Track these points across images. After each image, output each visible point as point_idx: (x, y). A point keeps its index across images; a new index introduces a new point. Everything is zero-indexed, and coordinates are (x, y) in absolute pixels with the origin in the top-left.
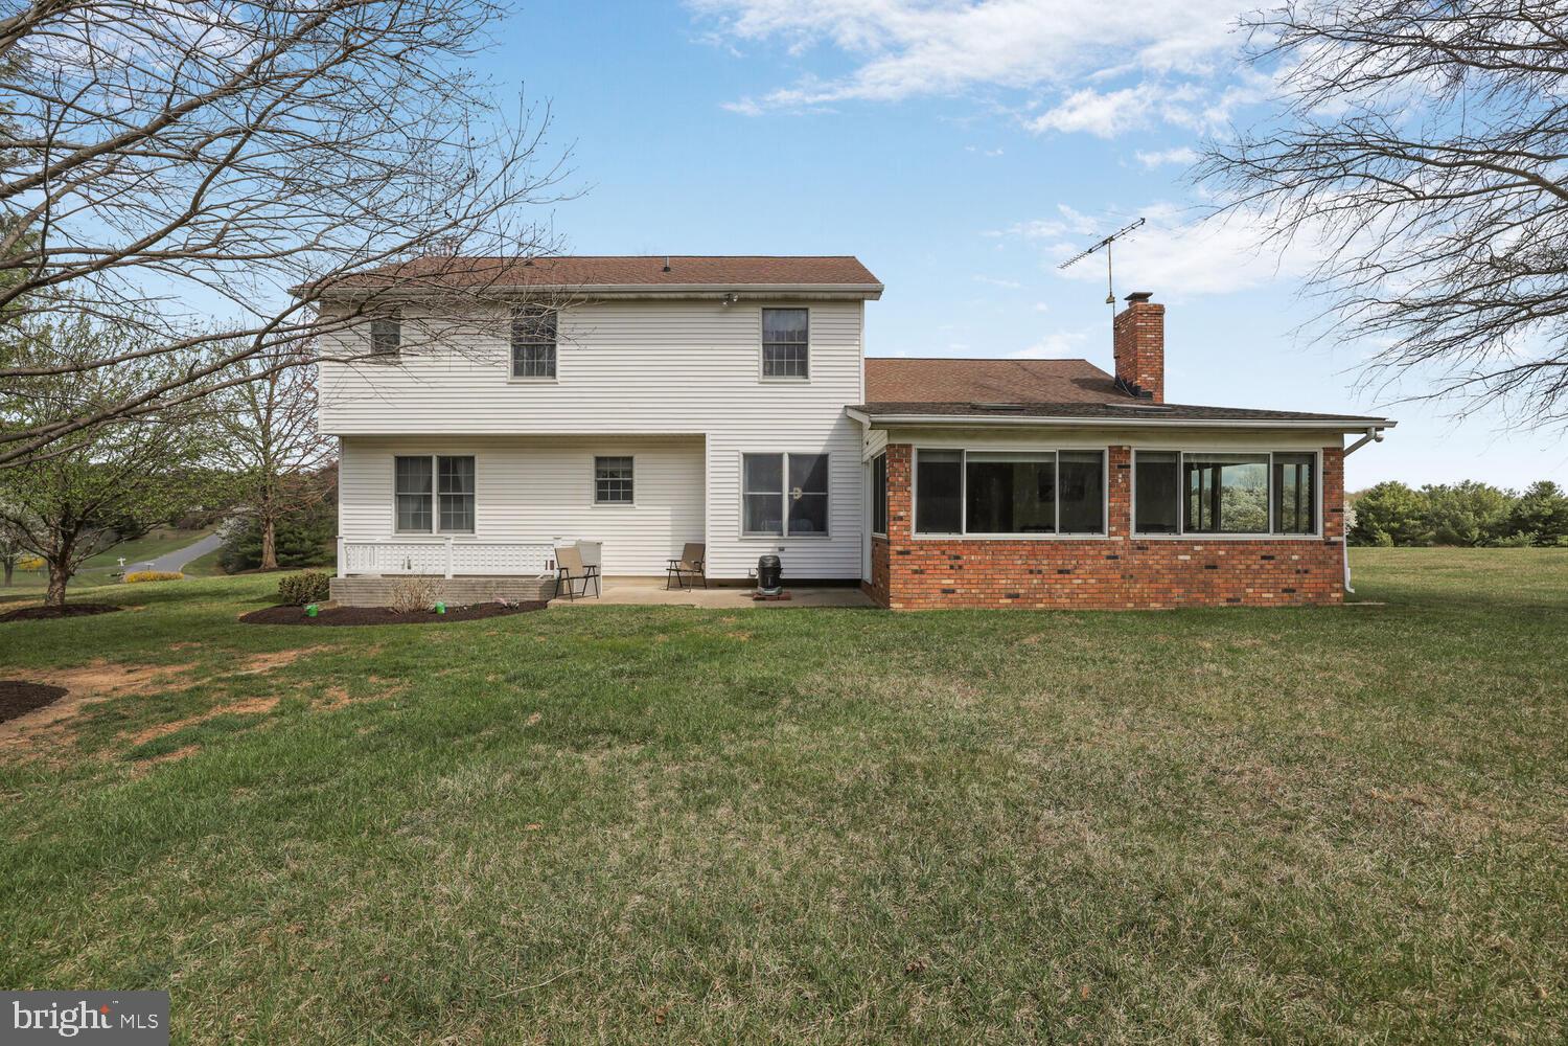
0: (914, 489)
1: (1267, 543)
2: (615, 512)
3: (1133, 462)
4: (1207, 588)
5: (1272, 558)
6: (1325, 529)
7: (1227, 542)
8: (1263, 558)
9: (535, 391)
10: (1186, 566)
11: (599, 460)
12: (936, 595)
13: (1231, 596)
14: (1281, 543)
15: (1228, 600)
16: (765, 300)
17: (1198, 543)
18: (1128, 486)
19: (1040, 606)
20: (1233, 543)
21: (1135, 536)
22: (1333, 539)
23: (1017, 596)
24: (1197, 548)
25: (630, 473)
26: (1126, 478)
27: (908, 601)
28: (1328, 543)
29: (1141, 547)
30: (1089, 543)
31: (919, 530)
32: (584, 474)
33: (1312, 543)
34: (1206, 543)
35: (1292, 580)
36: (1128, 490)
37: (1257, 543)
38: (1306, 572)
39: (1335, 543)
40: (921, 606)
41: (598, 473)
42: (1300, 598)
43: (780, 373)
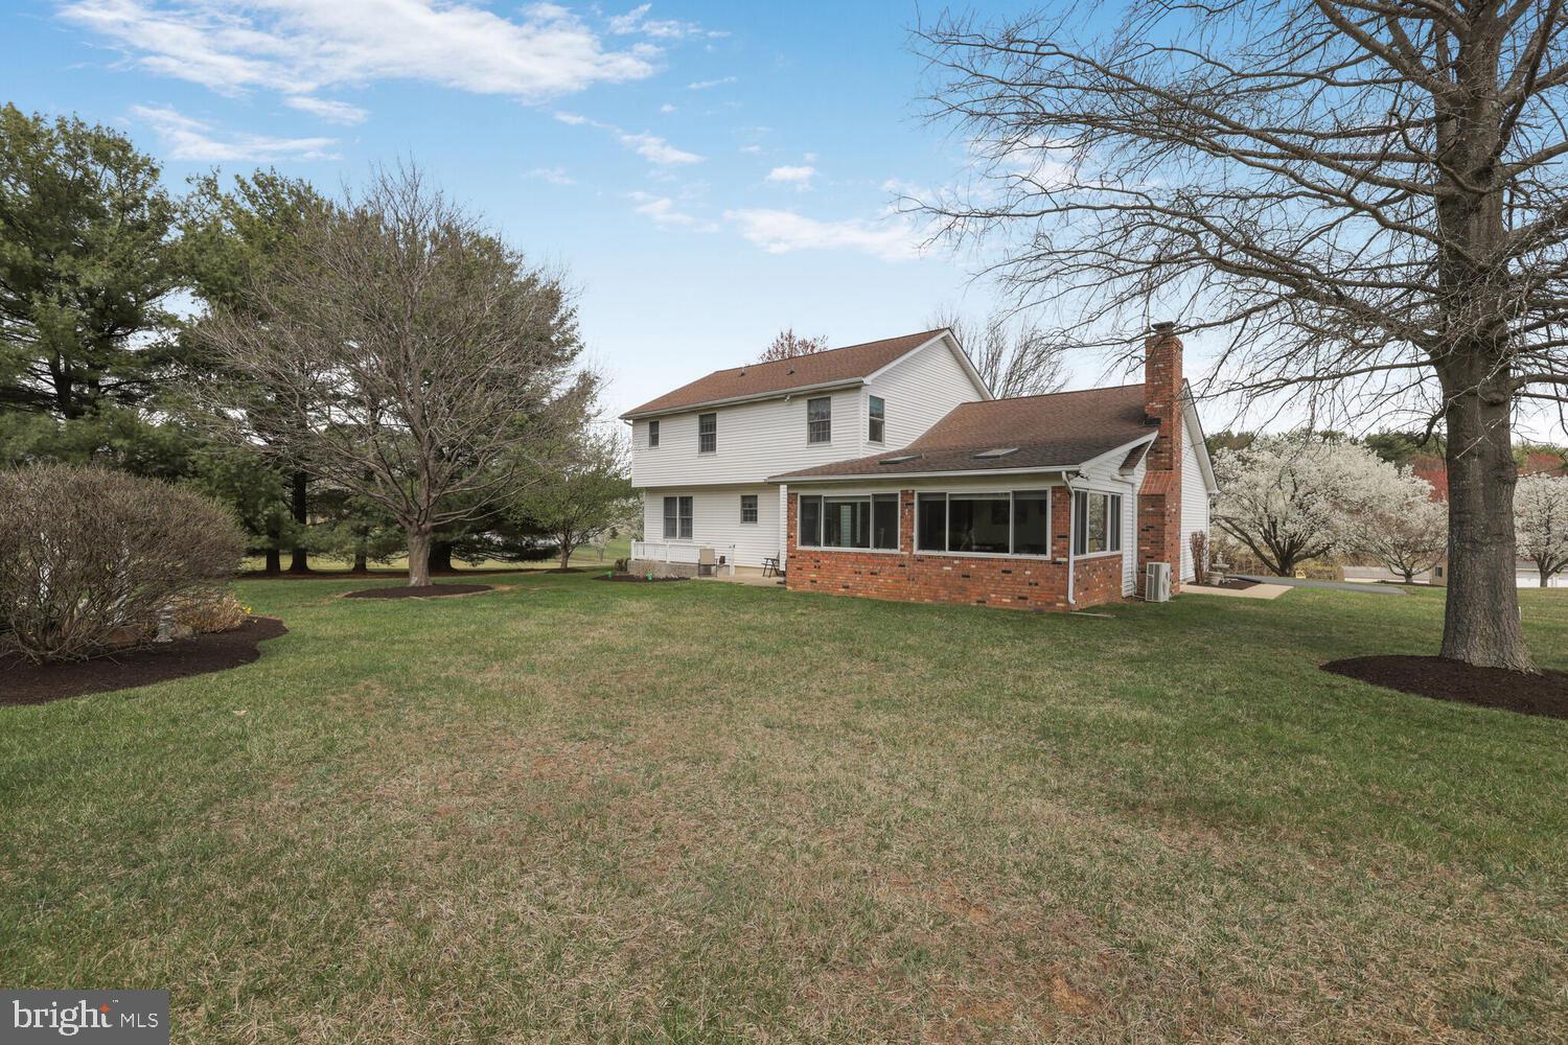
0: (798, 520)
1: (1006, 560)
2: (749, 528)
3: (916, 501)
4: (962, 590)
5: (1009, 572)
6: (1053, 552)
7: (976, 559)
8: (1004, 572)
9: (708, 459)
10: (948, 574)
11: (743, 498)
12: (808, 583)
13: (980, 598)
14: (1016, 560)
15: (979, 602)
16: (809, 395)
17: (956, 558)
18: (912, 517)
19: (860, 595)
20: (982, 559)
21: (917, 552)
22: (1058, 559)
23: (847, 587)
24: (956, 562)
25: (756, 505)
26: (911, 512)
27: (794, 586)
28: (1054, 563)
29: (920, 560)
30: (888, 555)
31: (803, 544)
32: (734, 505)
33: (1041, 562)
34: (962, 559)
35: (1025, 590)
36: (912, 520)
37: (999, 560)
38: (1036, 584)
39: (1060, 563)
40: (800, 589)
41: (743, 505)
42: (1030, 604)
43: (818, 440)
